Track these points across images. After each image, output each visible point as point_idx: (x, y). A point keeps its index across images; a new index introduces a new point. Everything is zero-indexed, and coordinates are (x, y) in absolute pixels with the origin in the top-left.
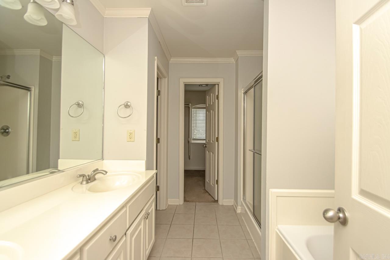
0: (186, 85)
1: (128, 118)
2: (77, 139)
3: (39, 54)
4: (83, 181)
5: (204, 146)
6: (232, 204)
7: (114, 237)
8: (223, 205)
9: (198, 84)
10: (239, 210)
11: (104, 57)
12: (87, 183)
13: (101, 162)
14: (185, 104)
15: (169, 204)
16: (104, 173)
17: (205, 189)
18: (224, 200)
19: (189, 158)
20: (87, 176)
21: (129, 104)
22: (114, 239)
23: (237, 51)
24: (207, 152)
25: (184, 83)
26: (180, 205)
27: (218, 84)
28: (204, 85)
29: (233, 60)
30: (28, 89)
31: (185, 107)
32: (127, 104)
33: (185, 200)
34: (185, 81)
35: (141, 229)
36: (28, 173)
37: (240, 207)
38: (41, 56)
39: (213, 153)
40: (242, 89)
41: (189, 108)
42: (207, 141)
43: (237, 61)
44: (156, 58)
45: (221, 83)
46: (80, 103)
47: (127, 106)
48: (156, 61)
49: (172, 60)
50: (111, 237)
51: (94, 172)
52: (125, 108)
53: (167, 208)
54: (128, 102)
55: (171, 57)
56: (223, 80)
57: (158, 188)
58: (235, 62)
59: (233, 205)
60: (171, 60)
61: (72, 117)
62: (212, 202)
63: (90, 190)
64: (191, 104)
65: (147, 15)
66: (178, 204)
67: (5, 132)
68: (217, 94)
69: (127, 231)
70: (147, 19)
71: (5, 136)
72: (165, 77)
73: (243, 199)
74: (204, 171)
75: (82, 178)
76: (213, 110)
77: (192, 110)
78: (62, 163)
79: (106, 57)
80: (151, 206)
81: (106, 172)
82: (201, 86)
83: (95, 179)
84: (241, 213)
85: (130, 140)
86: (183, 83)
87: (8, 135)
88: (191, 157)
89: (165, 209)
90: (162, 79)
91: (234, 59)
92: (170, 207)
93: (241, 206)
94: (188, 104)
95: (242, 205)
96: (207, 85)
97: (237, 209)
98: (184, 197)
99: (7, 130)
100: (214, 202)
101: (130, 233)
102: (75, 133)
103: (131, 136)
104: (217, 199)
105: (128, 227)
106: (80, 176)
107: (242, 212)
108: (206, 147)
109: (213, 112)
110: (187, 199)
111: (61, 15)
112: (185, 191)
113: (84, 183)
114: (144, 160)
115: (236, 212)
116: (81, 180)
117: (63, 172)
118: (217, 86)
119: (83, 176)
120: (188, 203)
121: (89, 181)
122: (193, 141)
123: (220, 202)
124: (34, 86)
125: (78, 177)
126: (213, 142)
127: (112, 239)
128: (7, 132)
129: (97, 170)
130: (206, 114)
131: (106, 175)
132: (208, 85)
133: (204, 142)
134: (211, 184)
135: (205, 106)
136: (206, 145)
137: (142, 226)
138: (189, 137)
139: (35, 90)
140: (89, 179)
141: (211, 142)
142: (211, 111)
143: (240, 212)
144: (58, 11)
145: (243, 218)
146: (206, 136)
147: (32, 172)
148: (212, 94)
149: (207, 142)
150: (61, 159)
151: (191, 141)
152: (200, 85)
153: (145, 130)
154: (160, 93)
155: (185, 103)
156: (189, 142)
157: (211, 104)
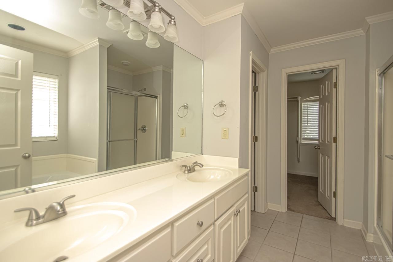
0: (289, 76)
1: (222, 116)
2: (184, 136)
3: (162, 69)
4: (185, 171)
5: (316, 147)
6: (359, 229)
7: (201, 223)
8: (344, 226)
9: (310, 72)
10: (370, 238)
11: (203, 62)
12: (189, 173)
13: (200, 156)
14: (288, 98)
15: (269, 208)
16: (201, 166)
17: (318, 201)
18: (345, 220)
19: (299, 161)
20: (188, 167)
21: (223, 103)
22: (200, 225)
23: (366, 18)
24: (321, 155)
25: (287, 73)
26: (282, 212)
27: (337, 68)
28: (318, 72)
29: (362, 31)
30: (156, 97)
31: (288, 101)
32: (222, 103)
33: (289, 208)
34: (288, 72)
35: (231, 224)
36: (156, 160)
37: (372, 235)
38: (163, 70)
39: (328, 157)
40: (377, 70)
41: (298, 101)
42: (321, 141)
43: (367, 32)
44: (251, 52)
45: (340, 66)
46: (185, 105)
47: (221, 105)
48: (251, 55)
49: (273, 51)
50: (198, 222)
51: (194, 164)
52: (220, 107)
53: (266, 211)
54: (223, 101)
55: (271, 47)
56: (344, 61)
57: (255, 189)
58: (365, 34)
59: (361, 230)
60: (271, 50)
61: (180, 117)
62: (327, 219)
63: (188, 179)
64: (300, 97)
65: (240, 12)
66: (280, 211)
67: (144, 130)
68: (334, 81)
69: (215, 221)
70: (241, 15)
71: (143, 133)
72: (263, 71)
73: (378, 224)
74: (317, 178)
75: (184, 167)
76: (328, 102)
77: (303, 103)
78: (174, 154)
79: (204, 62)
80: (244, 204)
81: (203, 165)
82: (315, 73)
83: (194, 171)
84: (373, 243)
85: (224, 137)
86: (285, 74)
87: (145, 132)
88: (301, 160)
89: (264, 213)
90: (259, 74)
91: (362, 29)
92: (270, 213)
93: (373, 233)
94: (297, 98)
95: (375, 233)
96: (323, 71)
97: (366, 236)
98: (288, 205)
99: (145, 129)
100: (330, 219)
101: (218, 224)
102: (183, 130)
103: (225, 134)
104: (335, 217)
105: (216, 218)
106: (183, 166)
107: (375, 242)
108: (319, 148)
109: (329, 105)
110: (292, 208)
111: (168, 36)
112: (288, 198)
113: (186, 172)
114: (237, 158)
115: (365, 240)
116: (184, 170)
117: (173, 161)
118: (334, 71)
119: (185, 166)
120: (293, 212)
121: (190, 172)
122: (303, 141)
123: (340, 221)
124: (160, 95)
125: (181, 167)
126: (328, 143)
127: (199, 224)
128: (145, 130)
129: (196, 162)
130: (319, 107)
131: (202, 168)
132: (325, 71)
133: (317, 142)
134: (326, 195)
135: (318, 98)
136: (319, 146)
137: (231, 222)
138: (298, 136)
139: (160, 97)
140: (190, 170)
141: (326, 142)
142: (327, 103)
143: (372, 241)
144: (165, 34)
145: (376, 251)
146: (319, 136)
147: (159, 159)
148: (327, 82)
149: (321, 143)
150: (174, 151)
151: (301, 141)
152: (313, 73)
153: (238, 128)
154: (258, 89)
155: (288, 96)
156: (297, 142)
157: (327, 94)
